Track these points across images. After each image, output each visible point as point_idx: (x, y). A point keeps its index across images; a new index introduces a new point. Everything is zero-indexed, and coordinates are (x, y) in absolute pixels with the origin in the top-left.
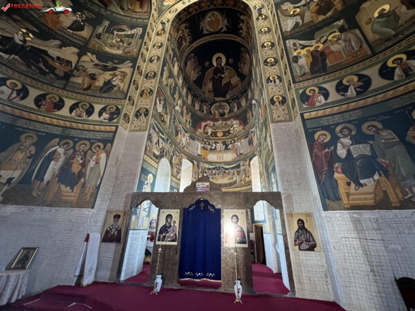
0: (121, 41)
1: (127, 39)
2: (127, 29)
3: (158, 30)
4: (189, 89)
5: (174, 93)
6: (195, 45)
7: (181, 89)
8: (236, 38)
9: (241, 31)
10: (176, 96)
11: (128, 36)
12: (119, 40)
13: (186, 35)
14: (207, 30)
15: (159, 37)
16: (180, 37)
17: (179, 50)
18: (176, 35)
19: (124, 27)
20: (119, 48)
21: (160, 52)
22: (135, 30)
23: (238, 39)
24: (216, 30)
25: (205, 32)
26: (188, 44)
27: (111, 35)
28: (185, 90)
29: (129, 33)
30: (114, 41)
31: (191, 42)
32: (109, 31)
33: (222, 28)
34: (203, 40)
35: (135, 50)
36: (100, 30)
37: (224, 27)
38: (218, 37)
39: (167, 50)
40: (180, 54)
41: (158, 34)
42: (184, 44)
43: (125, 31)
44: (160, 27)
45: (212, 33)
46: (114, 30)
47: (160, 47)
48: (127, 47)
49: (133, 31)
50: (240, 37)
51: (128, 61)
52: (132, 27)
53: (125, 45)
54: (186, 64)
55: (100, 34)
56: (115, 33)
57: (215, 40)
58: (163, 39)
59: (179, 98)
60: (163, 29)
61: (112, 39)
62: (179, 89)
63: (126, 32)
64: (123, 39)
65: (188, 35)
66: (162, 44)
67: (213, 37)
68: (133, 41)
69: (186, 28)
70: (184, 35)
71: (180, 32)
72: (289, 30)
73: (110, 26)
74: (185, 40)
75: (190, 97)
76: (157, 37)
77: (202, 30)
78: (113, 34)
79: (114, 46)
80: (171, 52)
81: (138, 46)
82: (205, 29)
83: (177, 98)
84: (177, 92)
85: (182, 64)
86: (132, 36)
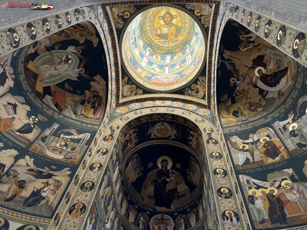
0: (66, 145)
1: (72, 143)
2: (75, 133)
3: (106, 134)
4: (126, 194)
5: (108, 204)
6: (140, 146)
7: (116, 197)
8: (185, 147)
9: (191, 143)
10: (109, 208)
11: (73, 140)
12: (64, 144)
13: (133, 138)
14: (155, 135)
15: (105, 143)
16: (127, 140)
17: (123, 152)
18: (123, 140)
19: (73, 131)
20: (60, 153)
21: (104, 160)
22: (83, 135)
23: (187, 148)
24: (164, 137)
25: (153, 136)
26: (133, 146)
27: (57, 138)
28: (121, 196)
29: (76, 137)
30: (58, 145)
31: (137, 144)
32: (56, 134)
33: (171, 136)
34: (149, 143)
35: (78, 156)
36: (48, 132)
37: (173, 135)
38: (166, 142)
39: (111, 157)
40: (123, 156)
41: (105, 139)
42: (129, 146)
43: (72, 134)
44: (109, 132)
45: (160, 139)
46: (61, 133)
47: (104, 154)
48: (69, 153)
49: (81, 136)
50: (189, 146)
51: (67, 169)
52: (80, 132)
53: (69, 149)
54: (127, 165)
55: (46, 137)
56: (62, 136)
57: (162, 145)
58: (110, 145)
59: (113, 210)
60: (111, 135)
61: (57, 142)
62: (114, 197)
63: (72, 136)
64: (68, 143)
65: (135, 138)
66: (107, 151)
67: (160, 142)
68: (78, 146)
69: (134, 132)
70: (131, 139)
71: (128, 136)
72: (240, 164)
73: (58, 129)
74: (132, 142)
75: (125, 204)
76: (104, 142)
77: (150, 135)
78: (59, 137)
79: (57, 150)
80: (115, 157)
81: (82, 153)
82: (153, 135)
83: (110, 210)
84: (111, 202)
85: (123, 166)
86: (78, 141)
